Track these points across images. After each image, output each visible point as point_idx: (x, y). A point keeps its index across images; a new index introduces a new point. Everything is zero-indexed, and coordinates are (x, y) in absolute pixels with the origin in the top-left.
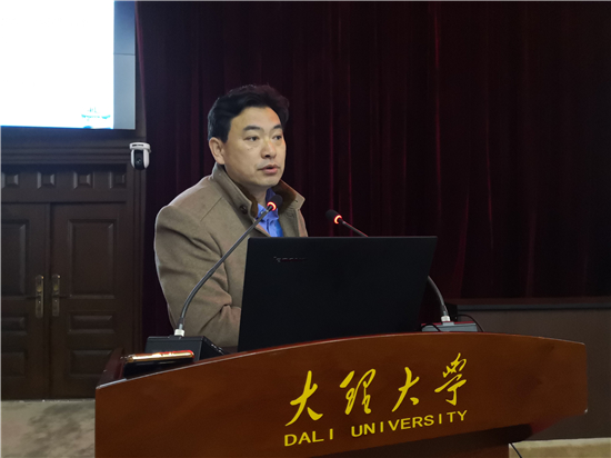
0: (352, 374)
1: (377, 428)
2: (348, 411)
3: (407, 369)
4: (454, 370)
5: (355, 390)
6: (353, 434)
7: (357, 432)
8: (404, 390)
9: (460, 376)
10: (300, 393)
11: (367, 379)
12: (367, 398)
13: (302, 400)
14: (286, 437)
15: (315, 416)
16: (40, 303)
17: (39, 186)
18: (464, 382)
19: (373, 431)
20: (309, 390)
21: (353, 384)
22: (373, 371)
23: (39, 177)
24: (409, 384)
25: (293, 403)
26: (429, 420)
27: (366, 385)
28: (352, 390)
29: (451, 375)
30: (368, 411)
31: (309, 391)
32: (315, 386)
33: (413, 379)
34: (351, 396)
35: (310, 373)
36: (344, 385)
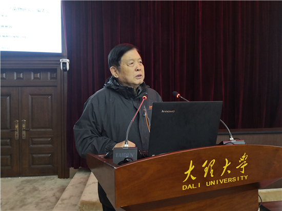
0: (206, 161)
1: (216, 182)
2: (205, 176)
3: (226, 159)
4: (243, 160)
5: (208, 168)
7: (208, 184)
8: (225, 167)
9: (245, 162)
10: (188, 169)
11: (212, 163)
12: (212, 171)
13: (188, 172)
14: (183, 186)
15: (194, 178)
16: (17, 133)
17: (15, 78)
18: (247, 164)
19: (214, 184)
21: (207, 165)
22: (214, 160)
23: (15, 74)
24: (227, 165)
25: (186, 173)
26: (234, 179)
27: (211, 166)
29: (242, 162)
30: (212, 176)
31: (191, 168)
32: (193, 166)
33: (228, 163)
34: (206, 170)
35: (191, 161)
36: (204, 166)
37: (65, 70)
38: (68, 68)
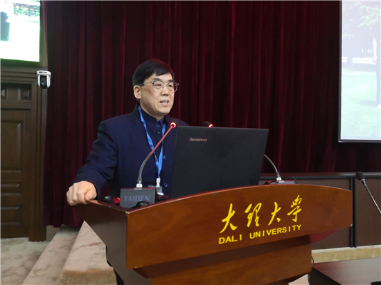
0: (251, 205)
1: (262, 234)
2: (248, 225)
3: (275, 203)
4: (296, 204)
5: (252, 214)
6: (251, 237)
8: (274, 214)
9: (298, 207)
10: (226, 215)
11: (257, 208)
12: (257, 218)
13: (227, 220)
14: (220, 239)
15: (233, 228)
18: (300, 210)
19: (259, 236)
20: (231, 214)
21: (251, 211)
22: (260, 204)
24: (276, 210)
25: (223, 221)
26: (284, 230)
27: (257, 211)
28: (250, 214)
29: (295, 207)
30: (257, 225)
32: (234, 212)
33: (278, 208)
34: (250, 217)
35: (231, 205)
36: (247, 211)
37: (45, 86)
38: (49, 84)
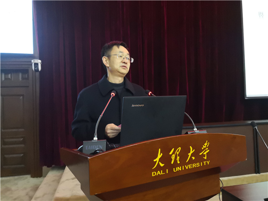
0: (173, 149)
1: (182, 168)
2: (172, 163)
3: (191, 147)
5: (174, 155)
6: (174, 171)
8: (190, 154)
10: (157, 157)
11: (178, 151)
12: (178, 157)
13: (157, 160)
14: (153, 173)
15: (162, 165)
18: (208, 151)
19: (180, 170)
20: (160, 156)
22: (180, 148)
26: (198, 165)
27: (178, 153)
29: (204, 149)
30: (179, 162)
32: (162, 154)
33: (193, 150)
34: (173, 157)
35: (160, 149)
36: (171, 153)
37: (37, 70)
38: (40, 68)
